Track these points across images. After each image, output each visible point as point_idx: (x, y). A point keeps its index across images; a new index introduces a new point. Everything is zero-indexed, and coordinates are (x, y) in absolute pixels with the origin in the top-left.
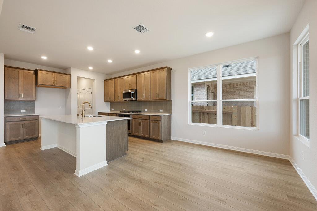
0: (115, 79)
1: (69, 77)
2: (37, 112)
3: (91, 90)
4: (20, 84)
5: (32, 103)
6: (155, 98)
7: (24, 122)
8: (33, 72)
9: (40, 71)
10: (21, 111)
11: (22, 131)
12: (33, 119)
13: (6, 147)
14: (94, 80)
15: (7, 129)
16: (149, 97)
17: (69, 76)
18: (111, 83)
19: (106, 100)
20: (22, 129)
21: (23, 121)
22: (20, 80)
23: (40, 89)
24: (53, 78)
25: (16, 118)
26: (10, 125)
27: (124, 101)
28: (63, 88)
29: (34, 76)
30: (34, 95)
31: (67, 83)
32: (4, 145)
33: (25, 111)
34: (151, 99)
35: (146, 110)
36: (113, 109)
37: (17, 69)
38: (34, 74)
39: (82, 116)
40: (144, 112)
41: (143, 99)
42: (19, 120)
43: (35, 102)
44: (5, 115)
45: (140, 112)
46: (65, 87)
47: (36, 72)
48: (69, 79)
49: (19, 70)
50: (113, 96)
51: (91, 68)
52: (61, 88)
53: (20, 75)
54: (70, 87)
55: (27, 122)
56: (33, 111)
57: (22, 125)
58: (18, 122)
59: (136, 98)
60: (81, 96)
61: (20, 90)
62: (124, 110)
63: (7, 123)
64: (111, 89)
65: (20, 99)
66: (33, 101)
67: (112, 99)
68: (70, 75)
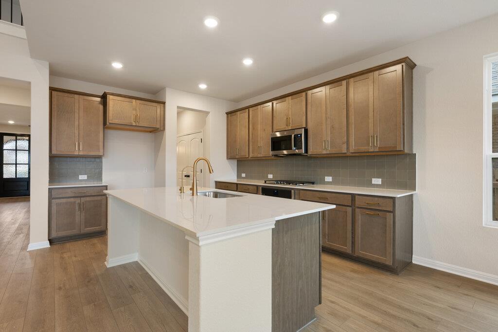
0: (251, 109)
1: (162, 109)
2: (106, 180)
3: (200, 136)
4: (77, 123)
5: (98, 160)
6: (363, 148)
7: (83, 200)
8: (99, 99)
9: (111, 97)
10: (80, 176)
11: (79, 217)
12: (98, 194)
13: (50, 249)
14: (208, 113)
15: (53, 213)
16: (345, 146)
17: (162, 105)
18: (243, 117)
19: (230, 157)
20: (78, 213)
21: (81, 197)
22: (77, 115)
23: (111, 133)
24: (133, 109)
25: (69, 191)
26: (58, 204)
27: (273, 158)
28: (150, 132)
29: (101, 107)
30: (101, 144)
31: (159, 119)
32: (47, 244)
33: (85, 177)
34: (352, 150)
35: (329, 179)
36: (244, 175)
37: (73, 95)
38: (101, 104)
39: (193, 195)
40: (323, 182)
41: (324, 152)
42: (73, 195)
43: (104, 160)
44: (49, 185)
45: (313, 183)
46: (156, 130)
47: (104, 97)
48: (162, 112)
49: (76, 96)
50: (247, 147)
51: (203, 86)
52: (147, 132)
53: (77, 105)
54: (164, 129)
55: (88, 199)
56: (99, 177)
57: (79, 204)
58: (72, 200)
59: (306, 151)
60: (181, 149)
61: (77, 134)
62: (270, 176)
63: (54, 201)
64: (242, 132)
65: (76, 153)
66: (100, 157)
67: (244, 153)
68: (164, 103)
